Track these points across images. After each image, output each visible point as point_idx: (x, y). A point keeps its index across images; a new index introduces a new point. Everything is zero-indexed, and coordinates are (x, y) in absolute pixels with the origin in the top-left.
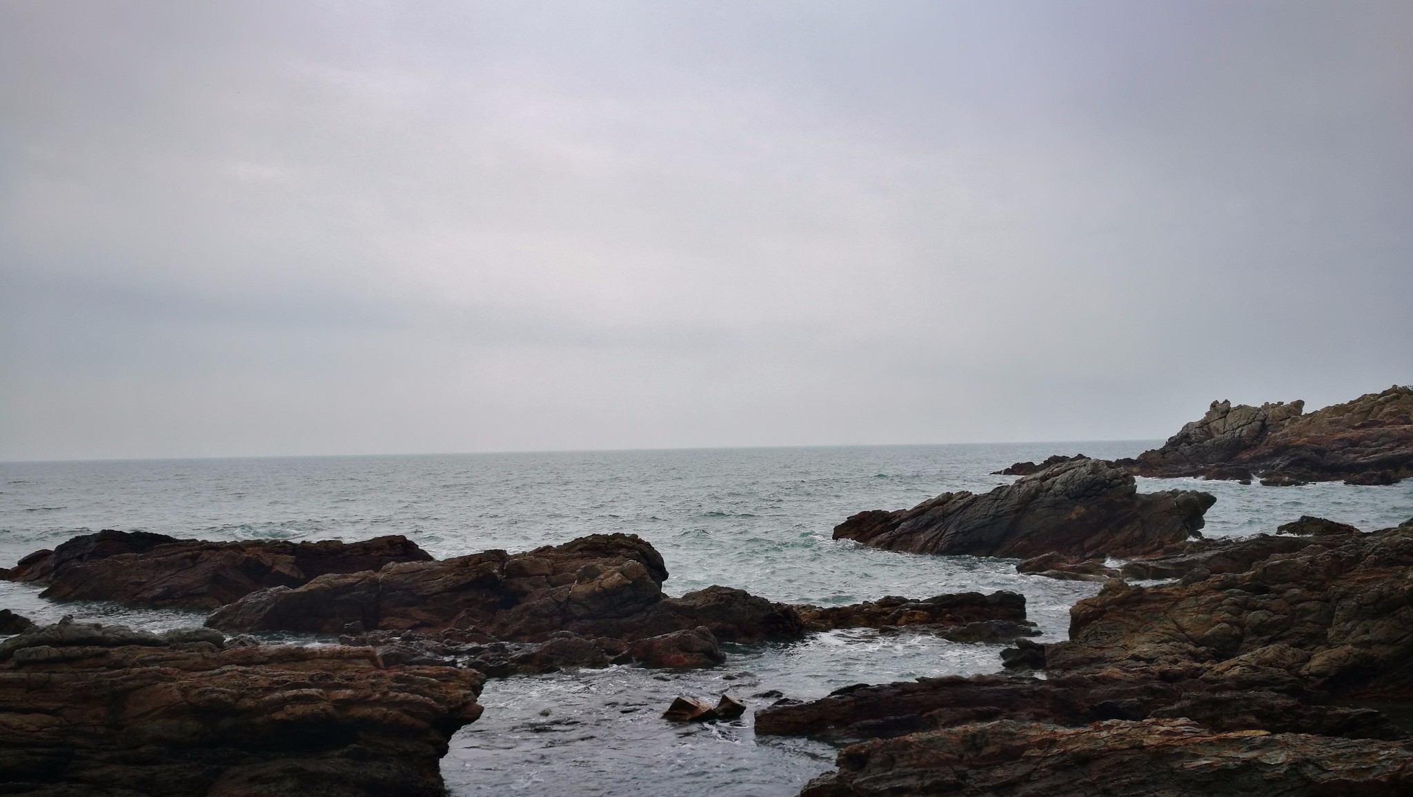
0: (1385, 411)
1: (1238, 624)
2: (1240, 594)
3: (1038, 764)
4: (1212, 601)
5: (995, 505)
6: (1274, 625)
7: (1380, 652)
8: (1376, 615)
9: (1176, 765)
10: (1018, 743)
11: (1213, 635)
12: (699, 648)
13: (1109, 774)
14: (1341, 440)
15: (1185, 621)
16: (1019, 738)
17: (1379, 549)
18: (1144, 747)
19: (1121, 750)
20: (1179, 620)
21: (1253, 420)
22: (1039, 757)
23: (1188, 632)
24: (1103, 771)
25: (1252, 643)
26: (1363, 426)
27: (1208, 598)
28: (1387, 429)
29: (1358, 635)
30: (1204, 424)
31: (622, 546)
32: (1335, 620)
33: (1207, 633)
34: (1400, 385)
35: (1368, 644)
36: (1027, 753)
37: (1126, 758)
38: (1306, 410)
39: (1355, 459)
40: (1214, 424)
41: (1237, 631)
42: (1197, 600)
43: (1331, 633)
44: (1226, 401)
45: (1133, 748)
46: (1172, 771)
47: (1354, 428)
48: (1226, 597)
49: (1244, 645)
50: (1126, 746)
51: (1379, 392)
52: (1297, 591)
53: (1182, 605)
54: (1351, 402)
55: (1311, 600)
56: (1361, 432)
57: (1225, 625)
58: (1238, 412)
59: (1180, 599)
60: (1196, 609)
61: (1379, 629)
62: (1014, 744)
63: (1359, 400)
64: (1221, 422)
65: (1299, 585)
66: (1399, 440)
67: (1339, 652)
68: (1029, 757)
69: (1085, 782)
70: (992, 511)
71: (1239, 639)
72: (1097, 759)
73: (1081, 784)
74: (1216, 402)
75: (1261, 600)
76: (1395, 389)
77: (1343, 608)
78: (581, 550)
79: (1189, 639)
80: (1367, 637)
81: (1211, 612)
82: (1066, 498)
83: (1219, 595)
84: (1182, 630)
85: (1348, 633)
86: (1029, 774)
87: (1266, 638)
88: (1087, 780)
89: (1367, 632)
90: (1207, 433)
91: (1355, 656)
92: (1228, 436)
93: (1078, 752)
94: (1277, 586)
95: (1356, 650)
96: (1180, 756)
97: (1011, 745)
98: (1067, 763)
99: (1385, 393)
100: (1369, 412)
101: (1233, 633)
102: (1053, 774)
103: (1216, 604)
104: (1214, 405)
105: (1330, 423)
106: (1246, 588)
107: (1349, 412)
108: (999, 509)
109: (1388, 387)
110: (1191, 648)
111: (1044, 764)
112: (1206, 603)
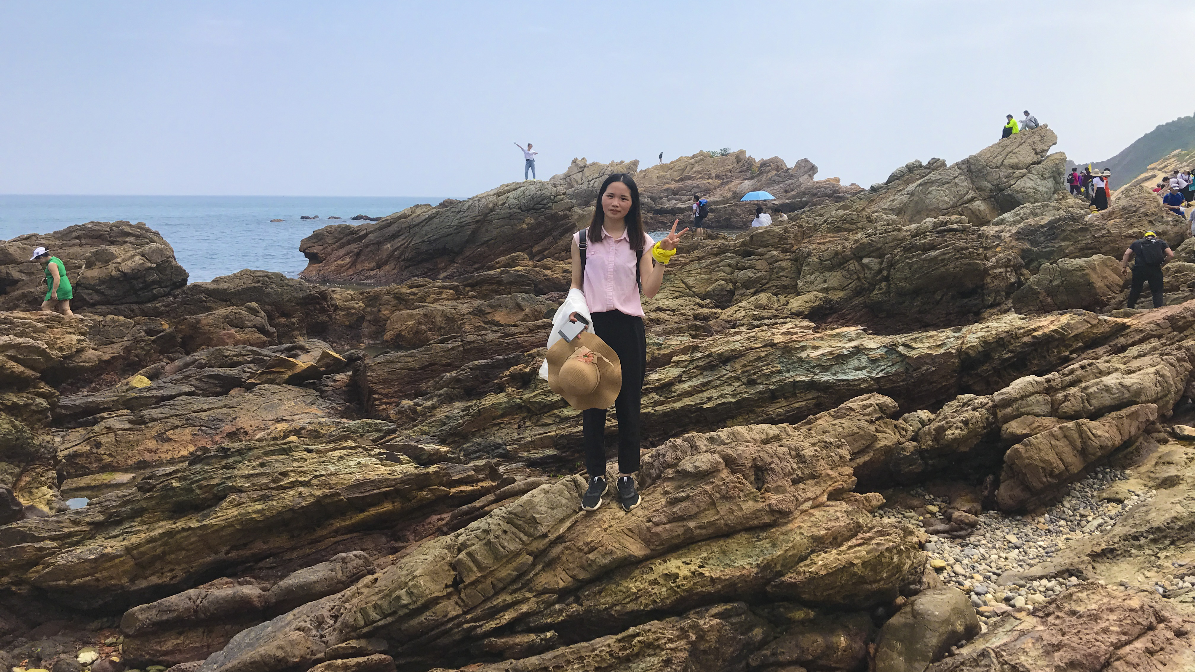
0: (694, 169)
1: (731, 281)
2: (732, 257)
3: (686, 367)
4: (711, 264)
5: (458, 217)
6: (758, 280)
7: (836, 296)
8: (831, 269)
9: (803, 355)
10: (666, 351)
11: (714, 290)
12: (249, 324)
13: (749, 368)
14: (667, 190)
15: (691, 281)
16: (665, 348)
17: (829, 220)
18: (775, 344)
19: (756, 348)
20: (687, 280)
21: (603, 174)
22: (686, 361)
23: (693, 289)
24: (744, 366)
25: (741, 295)
26: (681, 180)
27: (708, 261)
28: (697, 182)
29: (819, 284)
30: (568, 176)
31: (128, 234)
32: (802, 274)
33: (709, 289)
34: (705, 151)
35: (826, 290)
36: (675, 359)
37: (763, 354)
38: (640, 168)
39: (676, 204)
40: (574, 176)
41: (731, 286)
42: (699, 263)
43: (800, 283)
44: (584, 159)
45: (764, 346)
46: (801, 360)
47: (675, 181)
48: (723, 260)
49: (736, 297)
50: (760, 345)
51: (691, 155)
52: (775, 253)
53: (687, 268)
54: (672, 163)
55: (785, 260)
56: (680, 184)
57: (722, 282)
58: (593, 167)
59: (685, 264)
60: (699, 271)
61: (835, 279)
62: (662, 352)
63: (677, 161)
64: (580, 175)
65: (776, 249)
66: (705, 190)
67: (810, 296)
68: (678, 362)
69: (732, 377)
70: (455, 223)
71: (732, 293)
72: (738, 358)
73: (728, 378)
74: (576, 159)
75: (747, 262)
76: (701, 153)
77: (809, 264)
78: (77, 238)
79: (695, 295)
80: (825, 285)
81: (711, 272)
82: (519, 211)
83: (717, 259)
84: (689, 287)
85: (812, 282)
86: (680, 376)
87: (752, 290)
88: (733, 375)
89: (825, 281)
90: (569, 184)
91: (820, 299)
92: (584, 187)
93: (722, 353)
94: (759, 250)
95: (821, 295)
96: (804, 348)
97: (659, 354)
98: (714, 363)
99: (694, 156)
100: (684, 170)
101: (728, 289)
102: (701, 374)
103: (715, 266)
104: (574, 162)
105: (658, 177)
106: (736, 252)
107: (671, 169)
108: (462, 220)
109: (697, 152)
110: (698, 300)
111: (691, 367)
112: (707, 266)
